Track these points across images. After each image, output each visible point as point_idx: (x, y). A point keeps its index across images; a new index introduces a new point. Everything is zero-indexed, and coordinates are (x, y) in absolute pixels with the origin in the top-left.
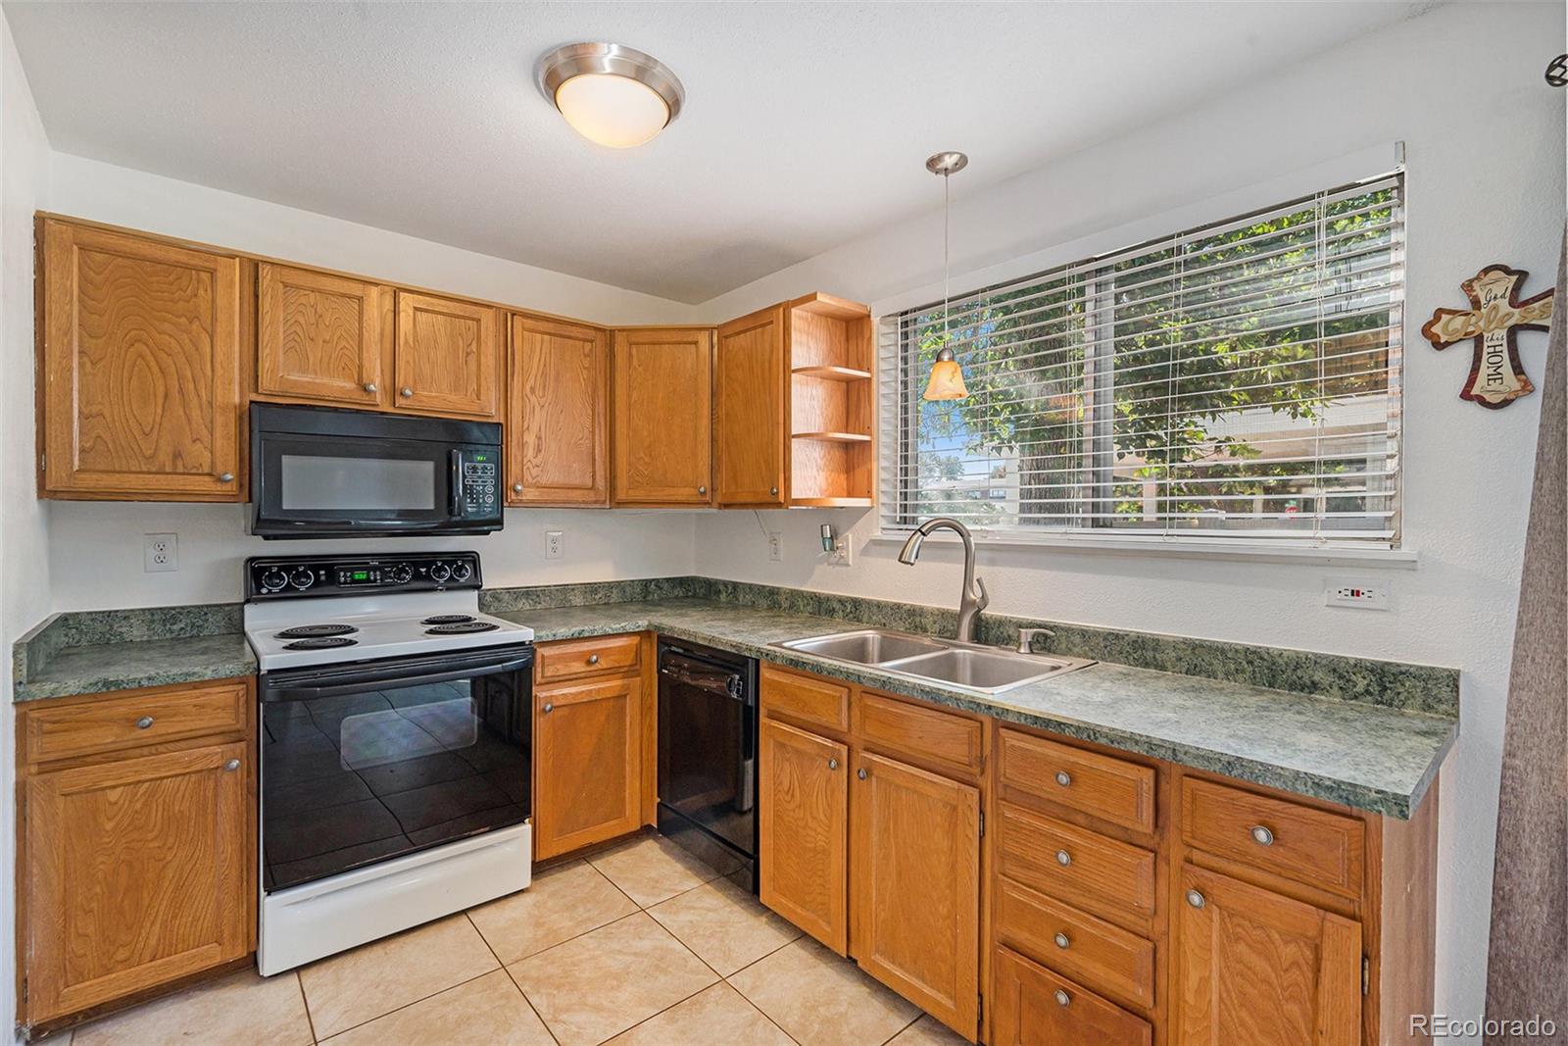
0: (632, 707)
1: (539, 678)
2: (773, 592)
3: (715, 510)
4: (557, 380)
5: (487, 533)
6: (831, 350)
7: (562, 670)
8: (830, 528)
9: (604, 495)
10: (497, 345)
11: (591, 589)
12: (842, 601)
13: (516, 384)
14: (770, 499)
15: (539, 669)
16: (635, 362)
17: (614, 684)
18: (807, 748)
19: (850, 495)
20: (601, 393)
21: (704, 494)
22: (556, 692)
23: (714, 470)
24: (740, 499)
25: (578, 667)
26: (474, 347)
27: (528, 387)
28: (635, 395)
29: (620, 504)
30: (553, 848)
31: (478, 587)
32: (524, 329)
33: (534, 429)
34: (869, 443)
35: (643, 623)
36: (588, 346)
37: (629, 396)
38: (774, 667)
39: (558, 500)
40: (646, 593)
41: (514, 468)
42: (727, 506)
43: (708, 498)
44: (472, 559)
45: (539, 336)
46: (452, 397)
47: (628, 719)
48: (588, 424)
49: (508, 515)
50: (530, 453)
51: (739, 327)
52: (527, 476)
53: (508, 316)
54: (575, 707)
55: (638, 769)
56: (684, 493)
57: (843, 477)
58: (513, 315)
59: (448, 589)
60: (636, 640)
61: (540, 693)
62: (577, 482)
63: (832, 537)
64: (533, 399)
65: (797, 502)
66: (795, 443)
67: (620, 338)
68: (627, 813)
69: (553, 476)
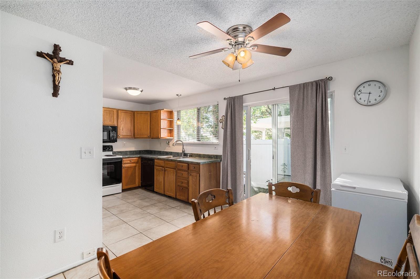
0: (137, 168)
1: (123, 163)
2: (160, 152)
3: (151, 139)
4: (125, 119)
5: (115, 142)
6: (168, 116)
7: (126, 162)
8: (168, 142)
9: (133, 137)
10: (116, 115)
11: (130, 152)
12: (169, 152)
13: (119, 120)
14: (158, 137)
15: (123, 162)
16: (138, 116)
17: (134, 165)
18: (160, 169)
19: (171, 137)
20: (132, 121)
21: (149, 136)
22: (125, 165)
23: (150, 133)
24: (154, 137)
25: (129, 162)
26: (113, 115)
27: (121, 121)
28: (138, 121)
29: (135, 138)
30: (125, 188)
31: (112, 151)
32: (120, 112)
33: (122, 126)
34: (173, 129)
35: (139, 156)
36: (130, 114)
37: (137, 121)
38: (156, 160)
39: (126, 138)
40: (140, 152)
41: (119, 133)
42: (153, 138)
43: (149, 137)
44: (112, 147)
45: (123, 113)
46: (110, 123)
47: (136, 170)
48: (130, 126)
49: (118, 140)
50: (121, 131)
51: (154, 112)
52: (121, 134)
53: (118, 110)
54: (128, 167)
55: (138, 178)
56: (146, 136)
57: (170, 134)
58: (119, 110)
59: (108, 151)
60: (138, 158)
61: (123, 165)
62: (128, 134)
63: (168, 143)
64: (122, 122)
65: (162, 138)
66: (161, 129)
67: (135, 113)
68: (136, 183)
69: (125, 134)
